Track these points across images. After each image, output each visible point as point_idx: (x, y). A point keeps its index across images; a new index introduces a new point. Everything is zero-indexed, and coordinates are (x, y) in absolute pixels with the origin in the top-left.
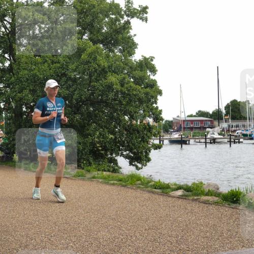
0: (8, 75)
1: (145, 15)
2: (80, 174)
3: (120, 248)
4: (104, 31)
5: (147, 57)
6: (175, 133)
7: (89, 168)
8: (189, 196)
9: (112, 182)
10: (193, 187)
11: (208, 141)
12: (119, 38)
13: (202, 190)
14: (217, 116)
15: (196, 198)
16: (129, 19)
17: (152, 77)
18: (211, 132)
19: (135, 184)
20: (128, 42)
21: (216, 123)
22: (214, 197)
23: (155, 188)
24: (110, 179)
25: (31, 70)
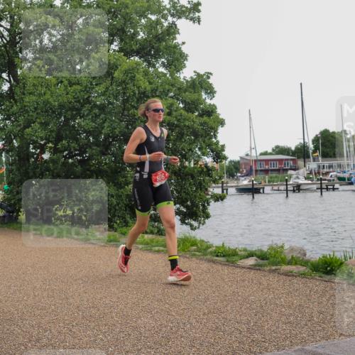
0: (8, 103)
1: (197, 14)
2: (112, 238)
3: (169, 340)
4: (140, 37)
5: (202, 73)
6: (243, 178)
7: (124, 229)
8: (265, 265)
9: (157, 248)
10: (270, 254)
11: (290, 188)
12: (161, 47)
13: (283, 256)
14: (302, 153)
15: (274, 268)
16: (175, 20)
17: (208, 101)
18: (294, 176)
19: (189, 251)
20: (174, 53)
21: (300, 163)
22: (299, 266)
23: (217, 256)
24: (154, 244)
25: (40, 95)
